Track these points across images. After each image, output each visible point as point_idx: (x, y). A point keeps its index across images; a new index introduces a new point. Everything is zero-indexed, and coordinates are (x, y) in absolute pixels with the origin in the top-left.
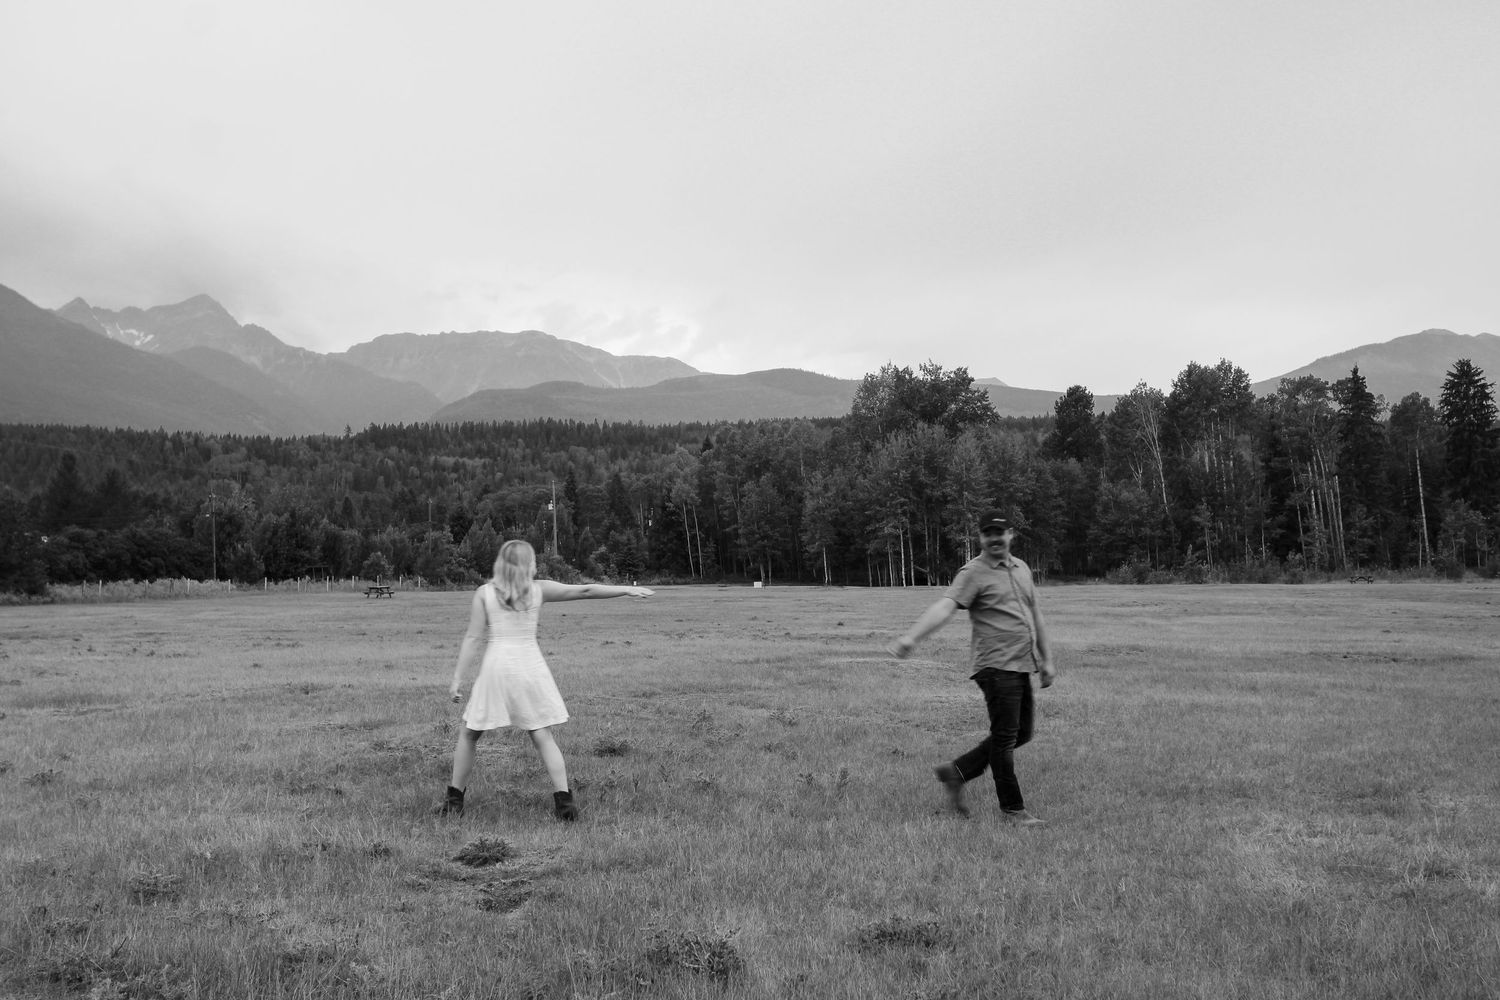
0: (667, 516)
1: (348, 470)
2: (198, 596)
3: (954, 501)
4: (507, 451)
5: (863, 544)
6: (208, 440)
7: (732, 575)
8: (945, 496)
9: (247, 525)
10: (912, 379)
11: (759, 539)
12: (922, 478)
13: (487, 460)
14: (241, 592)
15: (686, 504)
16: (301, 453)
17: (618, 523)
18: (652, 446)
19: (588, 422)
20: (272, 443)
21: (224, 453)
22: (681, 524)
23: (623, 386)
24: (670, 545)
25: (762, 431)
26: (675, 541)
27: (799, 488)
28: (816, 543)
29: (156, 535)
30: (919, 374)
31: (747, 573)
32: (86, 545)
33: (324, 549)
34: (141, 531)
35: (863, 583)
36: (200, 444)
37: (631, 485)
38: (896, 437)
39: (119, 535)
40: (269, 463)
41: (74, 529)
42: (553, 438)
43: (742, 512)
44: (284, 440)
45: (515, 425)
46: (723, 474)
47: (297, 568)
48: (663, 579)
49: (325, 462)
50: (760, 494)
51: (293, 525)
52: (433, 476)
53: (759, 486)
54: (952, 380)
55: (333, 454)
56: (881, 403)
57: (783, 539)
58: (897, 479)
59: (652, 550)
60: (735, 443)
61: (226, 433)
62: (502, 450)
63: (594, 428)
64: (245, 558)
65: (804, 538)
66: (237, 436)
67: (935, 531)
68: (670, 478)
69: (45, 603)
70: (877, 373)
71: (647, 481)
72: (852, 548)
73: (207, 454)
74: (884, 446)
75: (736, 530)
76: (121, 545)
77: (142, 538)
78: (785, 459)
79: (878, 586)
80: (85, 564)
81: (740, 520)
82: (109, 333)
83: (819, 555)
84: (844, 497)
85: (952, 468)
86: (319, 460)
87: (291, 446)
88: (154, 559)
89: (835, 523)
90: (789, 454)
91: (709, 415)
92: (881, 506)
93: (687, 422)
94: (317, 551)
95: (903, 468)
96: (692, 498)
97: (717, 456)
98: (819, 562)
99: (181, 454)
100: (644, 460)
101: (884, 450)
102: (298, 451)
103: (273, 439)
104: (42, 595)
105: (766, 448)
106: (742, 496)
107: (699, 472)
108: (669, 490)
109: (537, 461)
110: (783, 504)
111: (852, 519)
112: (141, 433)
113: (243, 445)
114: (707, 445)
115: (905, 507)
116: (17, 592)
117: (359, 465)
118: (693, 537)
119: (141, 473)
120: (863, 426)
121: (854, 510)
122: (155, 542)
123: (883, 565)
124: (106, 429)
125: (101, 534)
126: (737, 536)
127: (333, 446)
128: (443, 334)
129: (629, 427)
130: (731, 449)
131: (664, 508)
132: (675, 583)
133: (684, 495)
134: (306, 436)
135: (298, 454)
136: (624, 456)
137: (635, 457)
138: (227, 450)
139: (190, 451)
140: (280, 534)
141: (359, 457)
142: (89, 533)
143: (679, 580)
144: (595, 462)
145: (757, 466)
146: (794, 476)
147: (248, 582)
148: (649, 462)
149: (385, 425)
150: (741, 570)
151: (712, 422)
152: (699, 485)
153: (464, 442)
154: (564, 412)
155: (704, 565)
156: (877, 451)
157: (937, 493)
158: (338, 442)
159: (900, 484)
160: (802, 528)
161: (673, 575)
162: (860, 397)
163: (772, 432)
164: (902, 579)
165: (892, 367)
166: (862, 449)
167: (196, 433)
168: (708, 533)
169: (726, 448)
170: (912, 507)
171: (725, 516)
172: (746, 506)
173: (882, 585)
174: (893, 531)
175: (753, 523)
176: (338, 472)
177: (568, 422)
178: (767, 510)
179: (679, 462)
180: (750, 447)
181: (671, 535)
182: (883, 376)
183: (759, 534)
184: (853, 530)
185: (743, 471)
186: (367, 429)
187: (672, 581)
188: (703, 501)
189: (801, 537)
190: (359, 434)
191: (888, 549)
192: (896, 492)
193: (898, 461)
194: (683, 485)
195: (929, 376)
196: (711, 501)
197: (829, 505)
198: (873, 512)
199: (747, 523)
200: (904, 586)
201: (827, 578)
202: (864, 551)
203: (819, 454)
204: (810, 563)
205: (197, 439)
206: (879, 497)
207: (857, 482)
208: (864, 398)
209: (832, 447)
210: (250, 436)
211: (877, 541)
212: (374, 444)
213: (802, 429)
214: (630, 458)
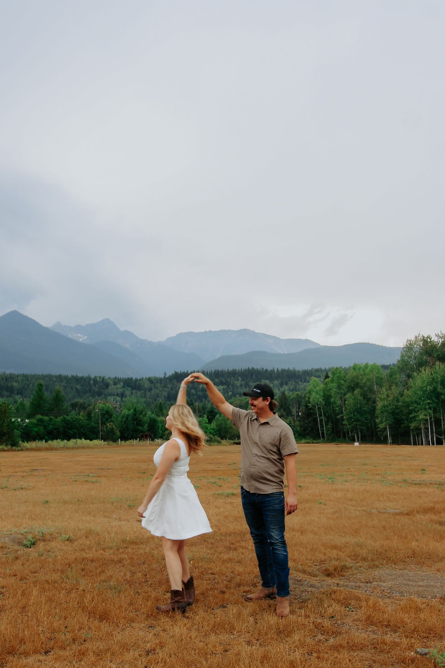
0: (308, 411)
1: (165, 391)
2: (88, 447)
4: (234, 383)
5: (408, 424)
6: (107, 380)
7: (340, 439)
9: (114, 415)
10: (430, 342)
11: (354, 421)
12: (439, 390)
13: (225, 387)
14: (109, 446)
15: (317, 404)
16: (146, 384)
17: (285, 414)
18: (299, 380)
19: (270, 369)
20: (134, 380)
21: (114, 385)
22: (316, 414)
23: (285, 353)
24: (310, 424)
25: (354, 369)
26: (312, 422)
27: (374, 396)
28: (383, 423)
29: (75, 419)
30: (435, 339)
31: (348, 437)
32: (44, 424)
33: (149, 426)
34: (68, 418)
35: (408, 443)
36: (104, 381)
37: (290, 397)
38: (425, 370)
39: (59, 419)
40: (132, 389)
41: (39, 416)
42: (254, 376)
43: (345, 408)
44: (138, 379)
45: (237, 371)
46: (336, 390)
47: (137, 434)
48: (307, 441)
49: (155, 388)
50: (355, 399)
51: (135, 415)
52: (201, 394)
53: (353, 395)
55: (158, 385)
56: (415, 353)
57: (366, 421)
58: (426, 391)
59: (301, 427)
60: (341, 375)
61: (115, 376)
62: (232, 382)
63: (273, 371)
64: (110, 430)
65: (377, 421)
66: (119, 378)
68: (310, 392)
69: (18, 450)
70: (413, 338)
71: (298, 395)
72: (402, 426)
73: (107, 385)
74: (418, 374)
75: (342, 417)
76: (59, 424)
77: (69, 420)
78: (366, 382)
79: (416, 445)
80: (43, 432)
81: (344, 412)
82: (70, 336)
83: (385, 429)
84: (398, 401)
87: (141, 382)
88: (74, 430)
89: (393, 413)
90: (368, 380)
91: (325, 365)
92: (418, 404)
93: (315, 368)
94: (146, 427)
95: (429, 385)
96: (320, 402)
97: (332, 381)
98: (385, 433)
99: (97, 386)
100: (296, 386)
101: (419, 376)
102: (144, 384)
103: (134, 378)
104: (17, 447)
105: (357, 377)
106: (345, 401)
107: (324, 389)
108: (309, 398)
109: (247, 386)
110: (366, 404)
111: (402, 411)
112: (81, 377)
113: (122, 381)
114: (327, 377)
115: (431, 405)
116: (7, 445)
117: (170, 389)
118: (321, 421)
119: (81, 394)
120: (406, 365)
121: (402, 406)
122: (74, 422)
123: (419, 434)
124: (68, 376)
125: (51, 419)
126: (342, 419)
127: (159, 381)
128: (205, 331)
129: (288, 371)
130: (339, 378)
131: (307, 406)
132: (313, 443)
133: (316, 400)
134: (147, 377)
135: (144, 385)
136: (287, 384)
137: (291, 384)
138: (115, 384)
139: (100, 384)
140: (129, 419)
141: (170, 386)
142: (46, 418)
143: (314, 441)
144: (273, 387)
145: (352, 386)
146: (371, 390)
147: (112, 441)
148: (298, 386)
149: (181, 372)
150: (344, 437)
151: (327, 368)
152: (323, 395)
153: (215, 379)
154: (258, 365)
155: (327, 434)
156: (414, 377)
158: (161, 380)
159: (427, 393)
160: (376, 416)
161: (311, 439)
162: (404, 351)
163: (359, 369)
164: (429, 442)
165: (421, 335)
166: (406, 377)
167: (103, 377)
168: (329, 418)
169: (336, 377)
170: (435, 405)
171: (337, 410)
172: (348, 405)
173: (419, 444)
174: (424, 417)
175: (351, 413)
176: (161, 392)
177: (261, 369)
178: (358, 407)
179: (314, 385)
180: (349, 376)
181: (310, 419)
182: (416, 340)
183: (354, 419)
184: (403, 417)
185: (346, 388)
186: (173, 373)
187: (311, 442)
188: (326, 403)
189: (375, 420)
190: (170, 376)
191: (422, 426)
192: (426, 397)
193: (426, 381)
194: (316, 395)
195: (441, 340)
196: (330, 403)
197: (390, 404)
198: (413, 407)
199: (348, 413)
200: (431, 445)
201: (389, 441)
202: (409, 427)
203: (384, 380)
204: (381, 433)
205: (103, 379)
206: (417, 400)
207: (404, 393)
208: (406, 351)
209: (391, 376)
210: (124, 377)
211: (416, 422)
212: (176, 380)
213: (374, 367)
214: (289, 385)
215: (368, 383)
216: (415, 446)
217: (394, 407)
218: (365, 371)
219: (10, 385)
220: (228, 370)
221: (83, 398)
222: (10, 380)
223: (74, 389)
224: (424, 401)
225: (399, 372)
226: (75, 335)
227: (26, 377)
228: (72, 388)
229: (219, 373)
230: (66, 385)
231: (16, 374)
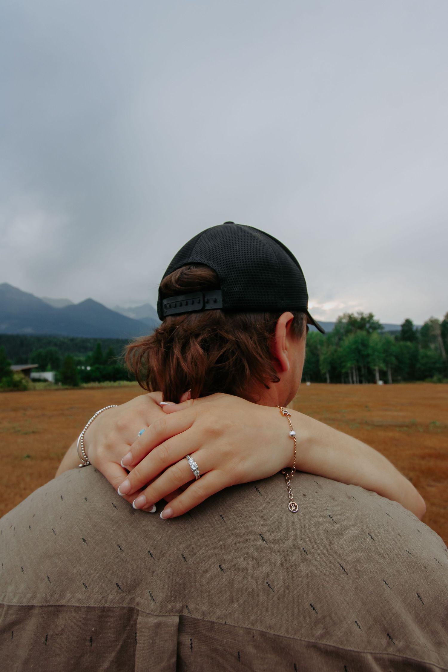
3: (372, 355)
5: (341, 370)
8: (368, 354)
10: (353, 317)
12: (360, 348)
27: (318, 352)
28: (324, 369)
30: (356, 315)
32: (100, 370)
35: (341, 383)
38: (351, 335)
39: (110, 367)
41: (98, 365)
54: (368, 317)
56: (344, 325)
58: (351, 348)
65: (321, 368)
67: (365, 365)
69: (78, 389)
72: (337, 371)
76: (111, 370)
77: (117, 369)
79: (346, 384)
80: (98, 376)
84: (334, 355)
85: (371, 344)
89: (331, 363)
92: (346, 357)
95: (354, 345)
98: (326, 376)
101: (347, 339)
104: (78, 386)
111: (336, 361)
115: (355, 358)
116: (70, 385)
120: (338, 332)
121: (337, 359)
122: (120, 370)
123: (348, 377)
125: (105, 367)
142: (102, 367)
146: (316, 348)
156: (344, 340)
157: (366, 353)
159: (353, 350)
160: (320, 365)
162: (336, 324)
164: (354, 382)
165: (347, 313)
166: (338, 339)
170: (357, 358)
174: (351, 365)
182: (344, 316)
184: (337, 365)
189: (319, 368)
191: (349, 371)
192: (351, 353)
193: (352, 342)
195: (360, 316)
197: (329, 357)
198: (344, 359)
200: (356, 384)
201: (328, 381)
203: (324, 342)
204: (323, 376)
206: (346, 354)
207: (338, 350)
208: (338, 324)
211: (345, 369)
217: (331, 359)
219: (86, 345)
222: (86, 342)
224: (350, 355)
226: (127, 313)
227: (95, 340)
231: (90, 338)
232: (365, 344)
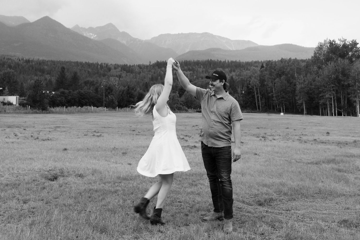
0: (249, 90)
1: (150, 75)
2: (95, 112)
3: (352, 86)
5: (318, 101)
6: (110, 65)
7: (271, 110)
8: (349, 84)
10: (335, 44)
11: (281, 98)
13: (191, 72)
14: (109, 111)
16: (136, 69)
17: (232, 92)
18: (243, 68)
19: (223, 60)
21: (114, 69)
22: (254, 92)
23: (234, 49)
24: (250, 100)
26: (251, 98)
27: (295, 81)
28: (301, 100)
30: (338, 42)
31: (276, 109)
33: (138, 98)
34: (82, 91)
36: (108, 66)
38: (330, 63)
40: (127, 72)
41: (62, 90)
42: (212, 65)
43: (275, 89)
44: (131, 65)
45: (200, 61)
46: (268, 76)
48: (247, 111)
49: (143, 72)
50: (281, 83)
53: (281, 80)
54: (351, 44)
55: (145, 70)
56: (324, 52)
57: (289, 98)
58: (331, 78)
59: (244, 101)
60: (272, 66)
61: (115, 63)
62: (196, 69)
63: (225, 62)
64: (111, 100)
65: (297, 98)
66: (118, 64)
67: (345, 97)
68: (250, 77)
69: (47, 113)
71: (242, 79)
72: (314, 102)
73: (110, 69)
74: (326, 66)
75: (272, 95)
81: (274, 92)
82: (85, 35)
83: (302, 104)
84: (311, 84)
85: (352, 74)
86: (142, 72)
87: (133, 67)
89: (308, 93)
90: (291, 69)
92: (325, 87)
93: (254, 61)
95: (333, 74)
96: (257, 84)
98: (302, 107)
99: (102, 69)
101: (326, 68)
103: (128, 65)
106: (275, 83)
107: (260, 75)
108: (250, 81)
109: (207, 72)
111: (314, 92)
113: (120, 67)
114: (262, 67)
115: (334, 88)
116: (39, 109)
117: (153, 73)
118: (258, 97)
119: (91, 75)
121: (314, 89)
123: (325, 108)
124: (82, 62)
126: (273, 97)
127: (145, 68)
128: (179, 33)
129: (236, 62)
130: (271, 68)
131: (248, 87)
132: (251, 112)
133: (255, 83)
134: (138, 64)
135: (135, 70)
136: (234, 71)
137: (238, 71)
139: (105, 68)
141: (153, 71)
142: (66, 91)
143: (253, 111)
145: (280, 73)
146: (293, 77)
147: (112, 108)
148: (242, 73)
149: (161, 61)
150: (274, 109)
152: (260, 80)
155: (261, 107)
156: (323, 68)
157: (346, 83)
158: (147, 66)
159: (332, 80)
160: (296, 95)
161: (250, 110)
162: (317, 50)
163: (285, 62)
164: (333, 114)
165: (329, 40)
166: (317, 68)
167: (107, 63)
168: (263, 95)
169: (269, 67)
170: (337, 88)
171: (269, 90)
172: (276, 87)
173: (325, 116)
174: (329, 96)
175: (279, 92)
176: (147, 75)
177: (217, 60)
178: (283, 88)
179: (253, 72)
180: (278, 67)
181: (250, 96)
182: (325, 43)
183: (281, 96)
184: (314, 96)
185: (275, 75)
186: (156, 62)
187: (250, 112)
188: (261, 85)
189: (295, 98)
190: (153, 64)
191: (328, 103)
192: (331, 83)
193: (331, 72)
194: (255, 80)
195: (342, 43)
196: (264, 85)
197: (306, 87)
198: (322, 89)
199: (276, 92)
200: (334, 116)
201: (305, 112)
202: (318, 103)
203: (302, 70)
204: (299, 107)
205: (107, 65)
206: (324, 84)
207: (316, 79)
208: (318, 50)
209: (307, 67)
210: (122, 64)
211: (323, 100)
212: (157, 67)
213: (296, 61)
214: (236, 72)
215: (291, 72)
216: (323, 116)
217: (309, 89)
218: (289, 63)
219: (42, 68)
220: (194, 60)
221: (92, 78)
222: (42, 64)
223: (87, 72)
224: (329, 85)
225: (312, 65)
226: (88, 34)
227: (53, 62)
228: (85, 71)
229: (188, 62)
230: (81, 68)
231: (47, 60)
232: (345, 74)
